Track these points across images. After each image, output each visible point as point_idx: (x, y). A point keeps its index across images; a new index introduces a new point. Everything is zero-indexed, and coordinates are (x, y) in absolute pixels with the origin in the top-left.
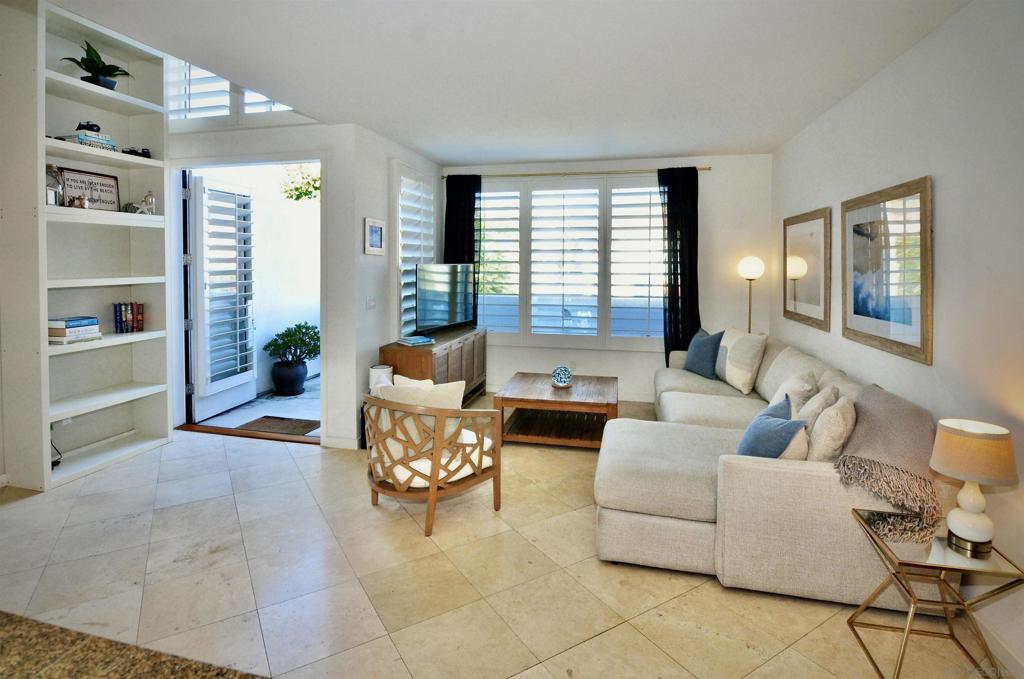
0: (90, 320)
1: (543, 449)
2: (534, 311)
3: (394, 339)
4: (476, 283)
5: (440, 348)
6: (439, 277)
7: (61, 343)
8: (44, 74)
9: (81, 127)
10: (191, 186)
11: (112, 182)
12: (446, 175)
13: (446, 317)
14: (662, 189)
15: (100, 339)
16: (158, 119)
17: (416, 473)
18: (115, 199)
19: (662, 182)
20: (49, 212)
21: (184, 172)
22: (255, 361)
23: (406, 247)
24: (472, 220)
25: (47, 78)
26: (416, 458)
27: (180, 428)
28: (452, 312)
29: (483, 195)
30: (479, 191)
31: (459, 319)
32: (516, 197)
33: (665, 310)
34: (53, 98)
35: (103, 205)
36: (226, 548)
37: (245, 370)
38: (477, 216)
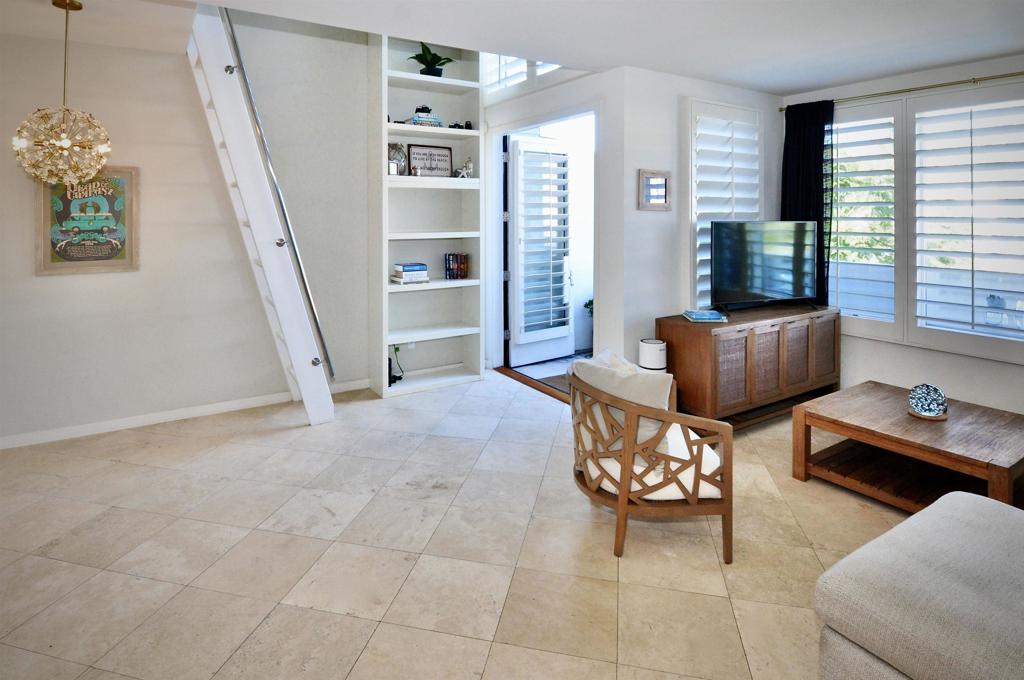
0: (422, 266)
1: (869, 504)
2: (922, 292)
7: (399, 283)
8: (387, 72)
9: (418, 110)
10: (510, 149)
11: (447, 152)
12: (787, 105)
15: (427, 282)
16: (474, 93)
17: (605, 474)
18: (449, 168)
20: (391, 178)
21: (505, 139)
22: (571, 316)
25: (389, 77)
26: (608, 455)
27: (498, 369)
29: (835, 126)
30: (831, 121)
32: (888, 125)
34: (395, 89)
35: (439, 173)
36: (446, 488)
37: (564, 324)
38: (826, 155)
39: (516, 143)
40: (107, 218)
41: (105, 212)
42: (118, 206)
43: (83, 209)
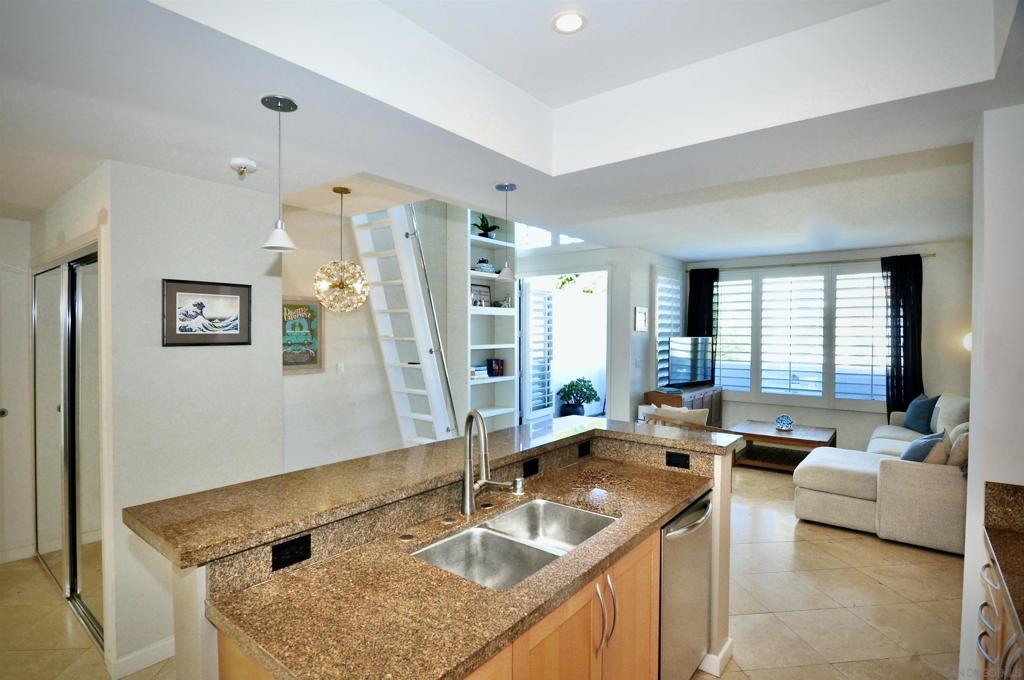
0: (484, 367)
2: (764, 375)
3: (653, 389)
4: (713, 352)
5: (687, 396)
6: (682, 347)
8: (470, 236)
9: (480, 262)
10: (523, 288)
11: (487, 289)
12: (689, 269)
13: (689, 378)
14: (885, 274)
15: (487, 378)
16: (510, 250)
18: (489, 300)
19: (884, 268)
20: (470, 309)
21: (520, 281)
22: (553, 401)
23: (661, 325)
24: (711, 303)
25: (470, 239)
28: (694, 373)
29: (720, 283)
30: (717, 280)
31: (699, 379)
32: (749, 284)
33: (888, 377)
37: (549, 405)
38: (715, 300)
39: (528, 285)
40: (307, 334)
41: (306, 331)
42: (313, 326)
43: (293, 329)
